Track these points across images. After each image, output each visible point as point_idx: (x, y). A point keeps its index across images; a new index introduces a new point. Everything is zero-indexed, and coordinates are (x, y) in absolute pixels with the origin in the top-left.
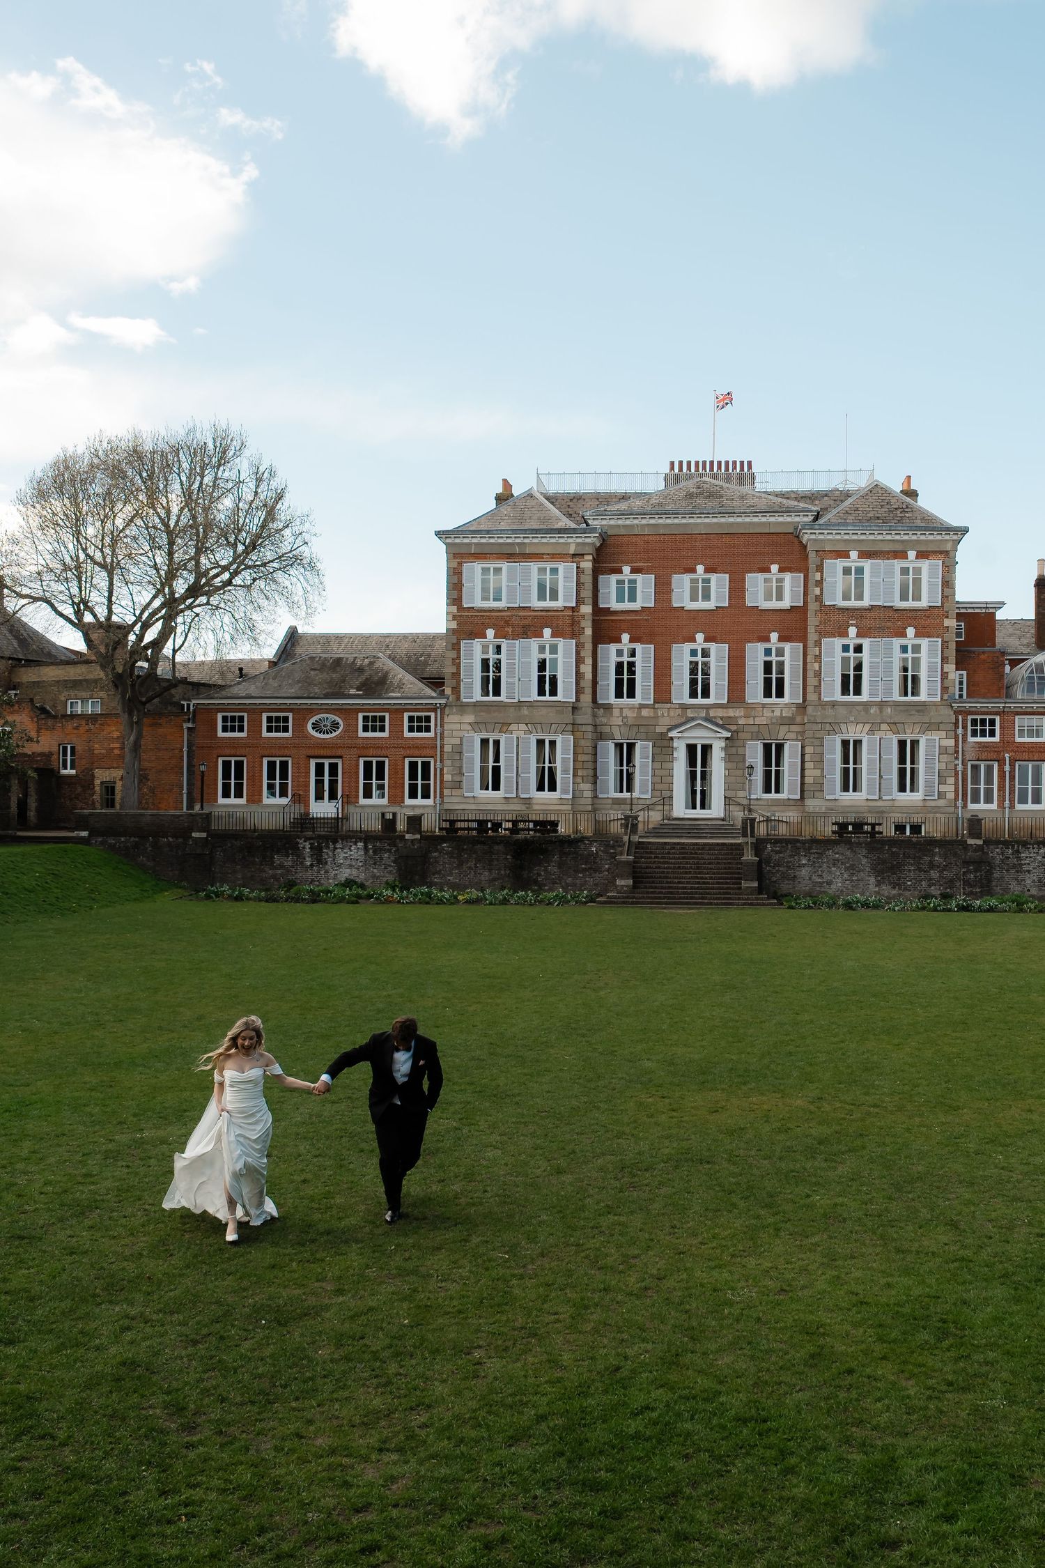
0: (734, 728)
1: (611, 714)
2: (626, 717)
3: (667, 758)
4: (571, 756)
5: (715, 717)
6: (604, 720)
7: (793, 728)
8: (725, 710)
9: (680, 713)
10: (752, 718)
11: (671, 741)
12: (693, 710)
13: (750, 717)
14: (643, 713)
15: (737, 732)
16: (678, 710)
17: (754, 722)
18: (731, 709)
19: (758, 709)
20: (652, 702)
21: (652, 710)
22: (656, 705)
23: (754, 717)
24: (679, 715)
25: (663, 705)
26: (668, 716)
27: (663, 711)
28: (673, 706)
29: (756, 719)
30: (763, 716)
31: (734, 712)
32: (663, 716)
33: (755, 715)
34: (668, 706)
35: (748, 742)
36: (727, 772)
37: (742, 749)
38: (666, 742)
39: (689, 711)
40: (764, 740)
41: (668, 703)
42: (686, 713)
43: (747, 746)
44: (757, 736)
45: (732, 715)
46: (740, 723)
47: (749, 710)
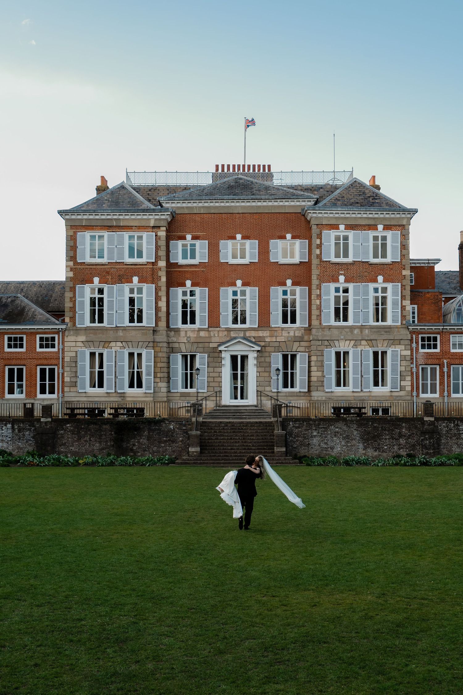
0: (263, 344)
1: (179, 335)
2: (189, 337)
3: (217, 365)
4: (153, 364)
5: (250, 337)
6: (175, 339)
7: (303, 344)
8: (256, 332)
9: (226, 334)
10: (275, 337)
11: (220, 353)
12: (235, 332)
13: (273, 337)
14: (201, 334)
15: (265, 347)
16: (224, 332)
17: (276, 340)
18: (260, 331)
19: (279, 331)
20: (207, 327)
21: (207, 332)
22: (210, 328)
23: (276, 337)
24: (225, 335)
25: (215, 328)
26: (218, 336)
27: (215, 332)
28: (221, 329)
29: (277, 338)
30: (282, 336)
31: (263, 333)
32: (215, 336)
33: (277, 335)
34: (218, 329)
35: (272, 354)
36: (258, 374)
37: (268, 358)
38: (216, 354)
39: (232, 332)
40: (283, 352)
41: (217, 327)
42: (230, 334)
43: (272, 356)
44: (278, 349)
45: (261, 335)
46: (267, 340)
47: (273, 331)
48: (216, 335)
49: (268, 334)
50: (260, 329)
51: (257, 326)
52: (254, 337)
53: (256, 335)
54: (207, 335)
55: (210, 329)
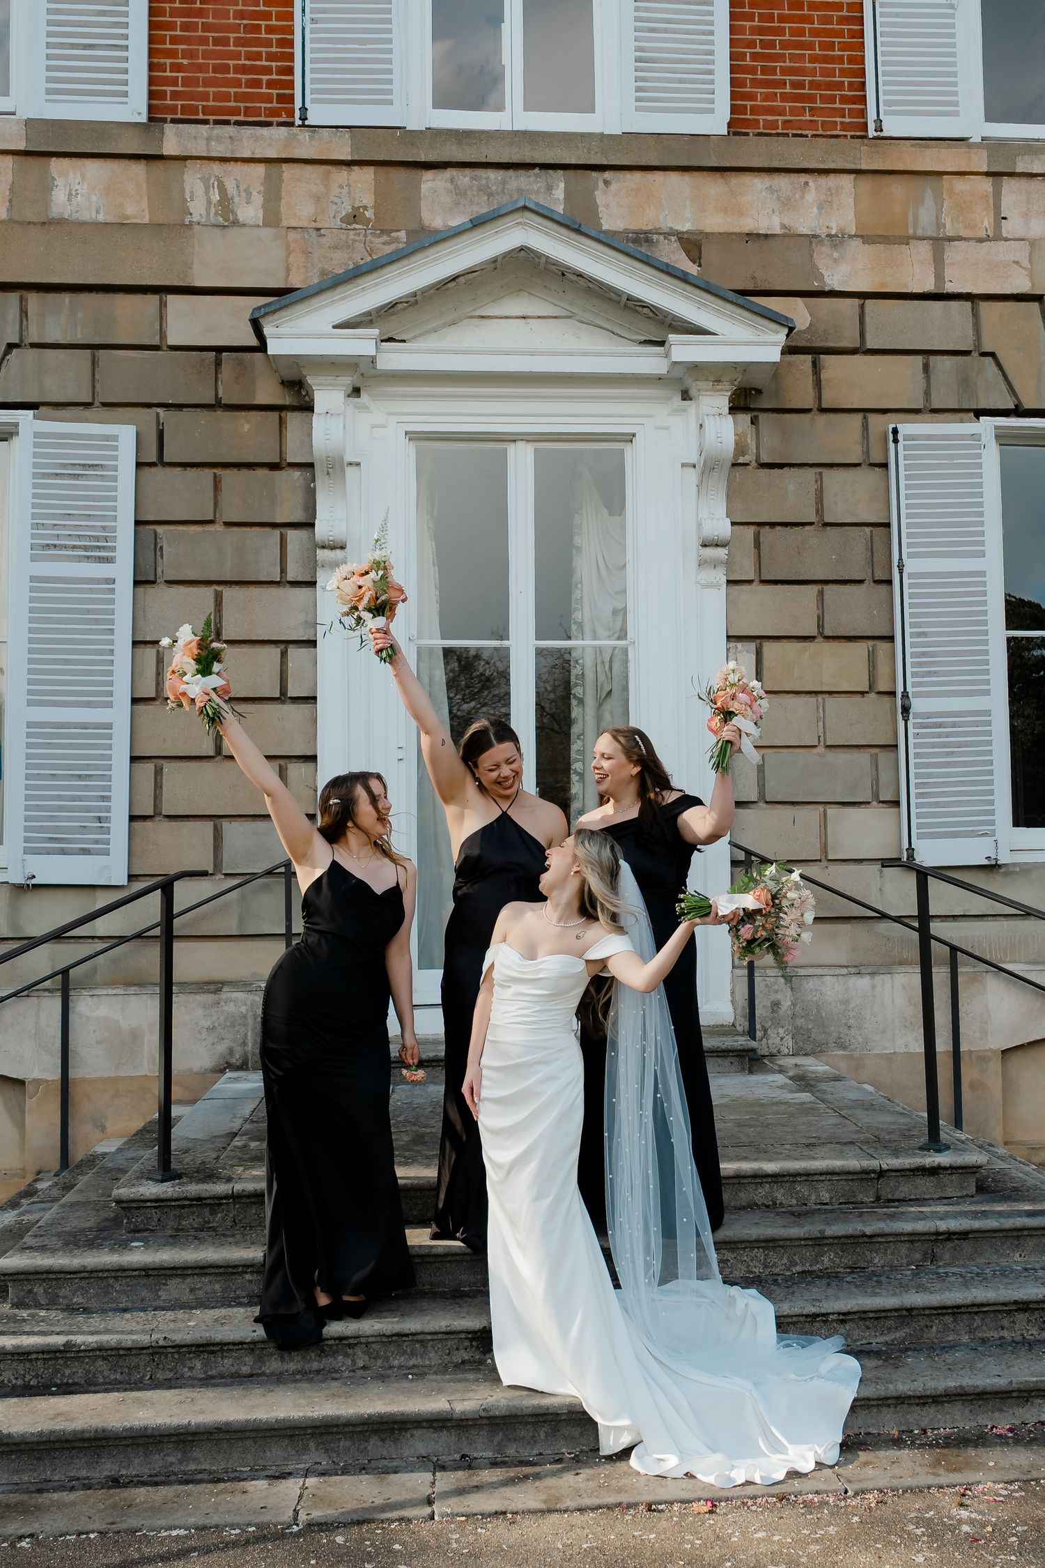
3: (261, 551)
5: (640, 238)
8: (714, 187)
9: (368, 199)
10: (923, 250)
11: (293, 419)
12: (464, 178)
13: (905, 240)
14: (59, 196)
15: (816, 352)
16: (341, 175)
17: (939, 277)
18: (759, 183)
19: (960, 185)
20: (135, 108)
21: (139, 168)
22: (170, 129)
23: (940, 242)
24: (354, 217)
25: (230, 130)
26: (272, 218)
27: (234, 176)
28: (306, 147)
29: (953, 253)
30: (998, 237)
31: (787, 204)
32: (228, 220)
33: (939, 225)
34: (271, 141)
35: (906, 429)
36: (746, 654)
37: (865, 480)
38: (246, 424)
39: (431, 182)
40: (1019, 412)
41: (268, 124)
42: (413, 200)
43: (902, 457)
44: (965, 383)
45: (769, 222)
46: (834, 281)
47: (897, 188)
48: (250, 212)
49: (844, 217)
50: (753, 151)
51: (716, 122)
52: (693, 245)
53: (714, 222)
54: (137, 209)
55: (173, 140)
